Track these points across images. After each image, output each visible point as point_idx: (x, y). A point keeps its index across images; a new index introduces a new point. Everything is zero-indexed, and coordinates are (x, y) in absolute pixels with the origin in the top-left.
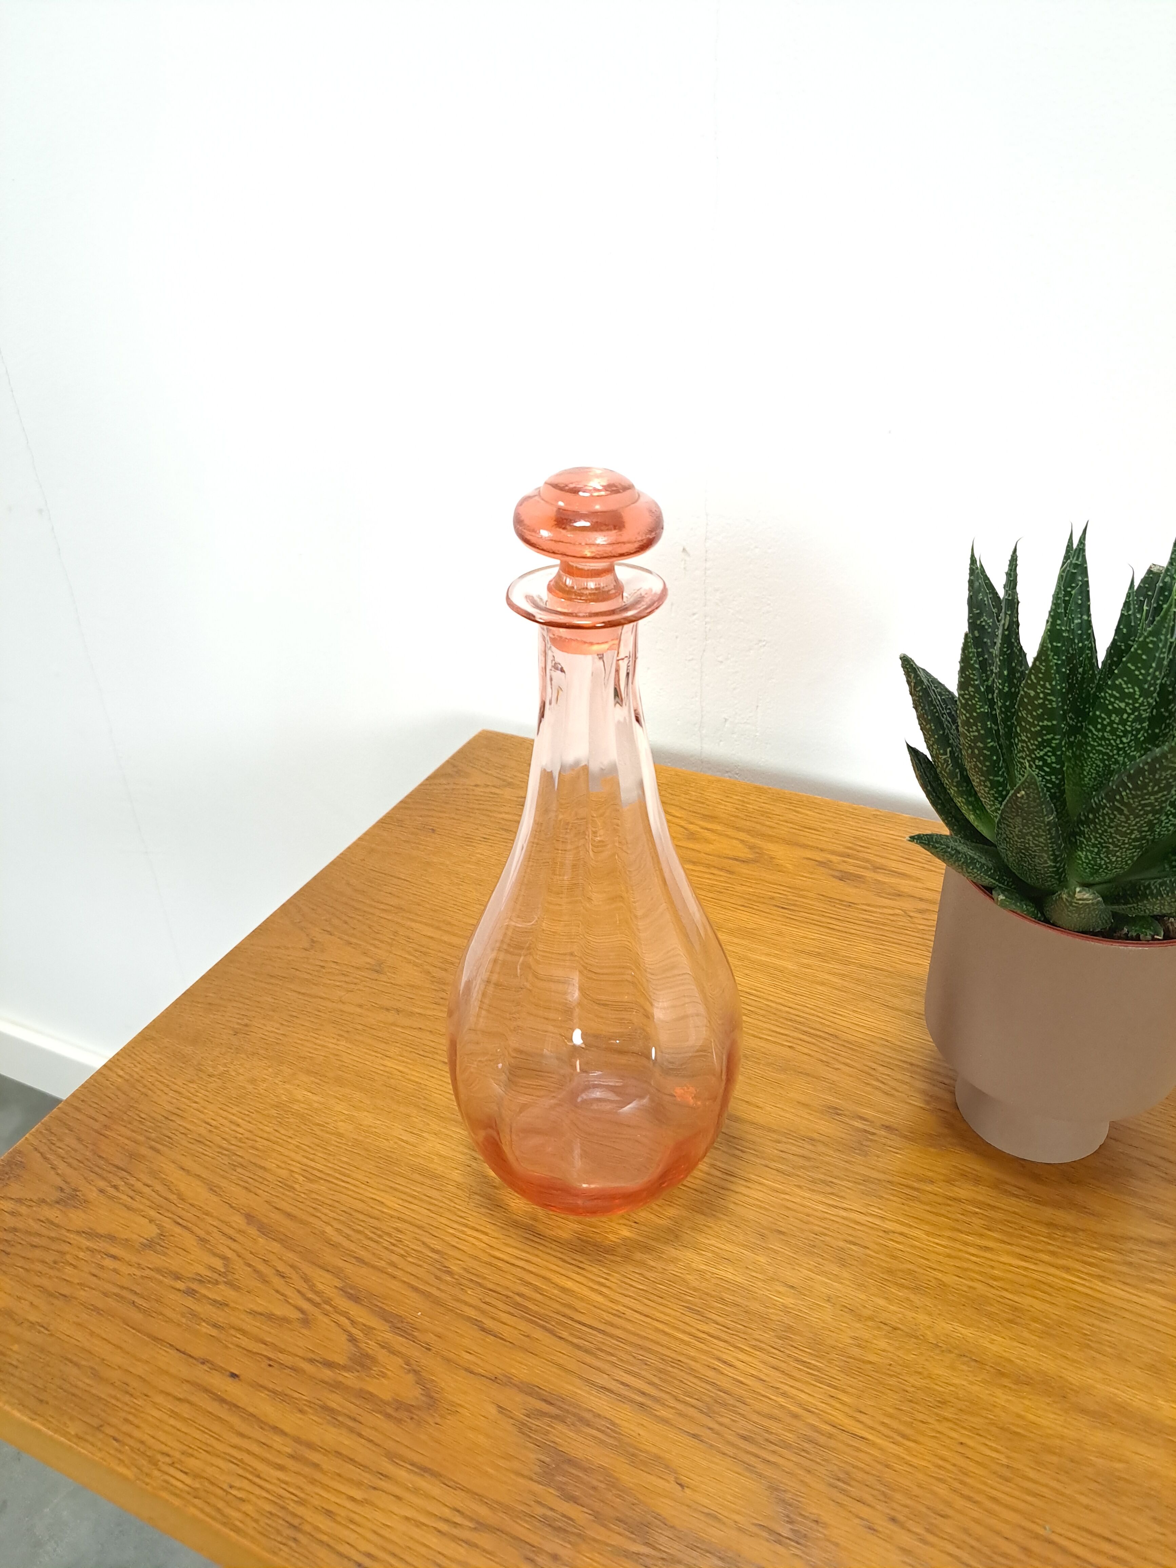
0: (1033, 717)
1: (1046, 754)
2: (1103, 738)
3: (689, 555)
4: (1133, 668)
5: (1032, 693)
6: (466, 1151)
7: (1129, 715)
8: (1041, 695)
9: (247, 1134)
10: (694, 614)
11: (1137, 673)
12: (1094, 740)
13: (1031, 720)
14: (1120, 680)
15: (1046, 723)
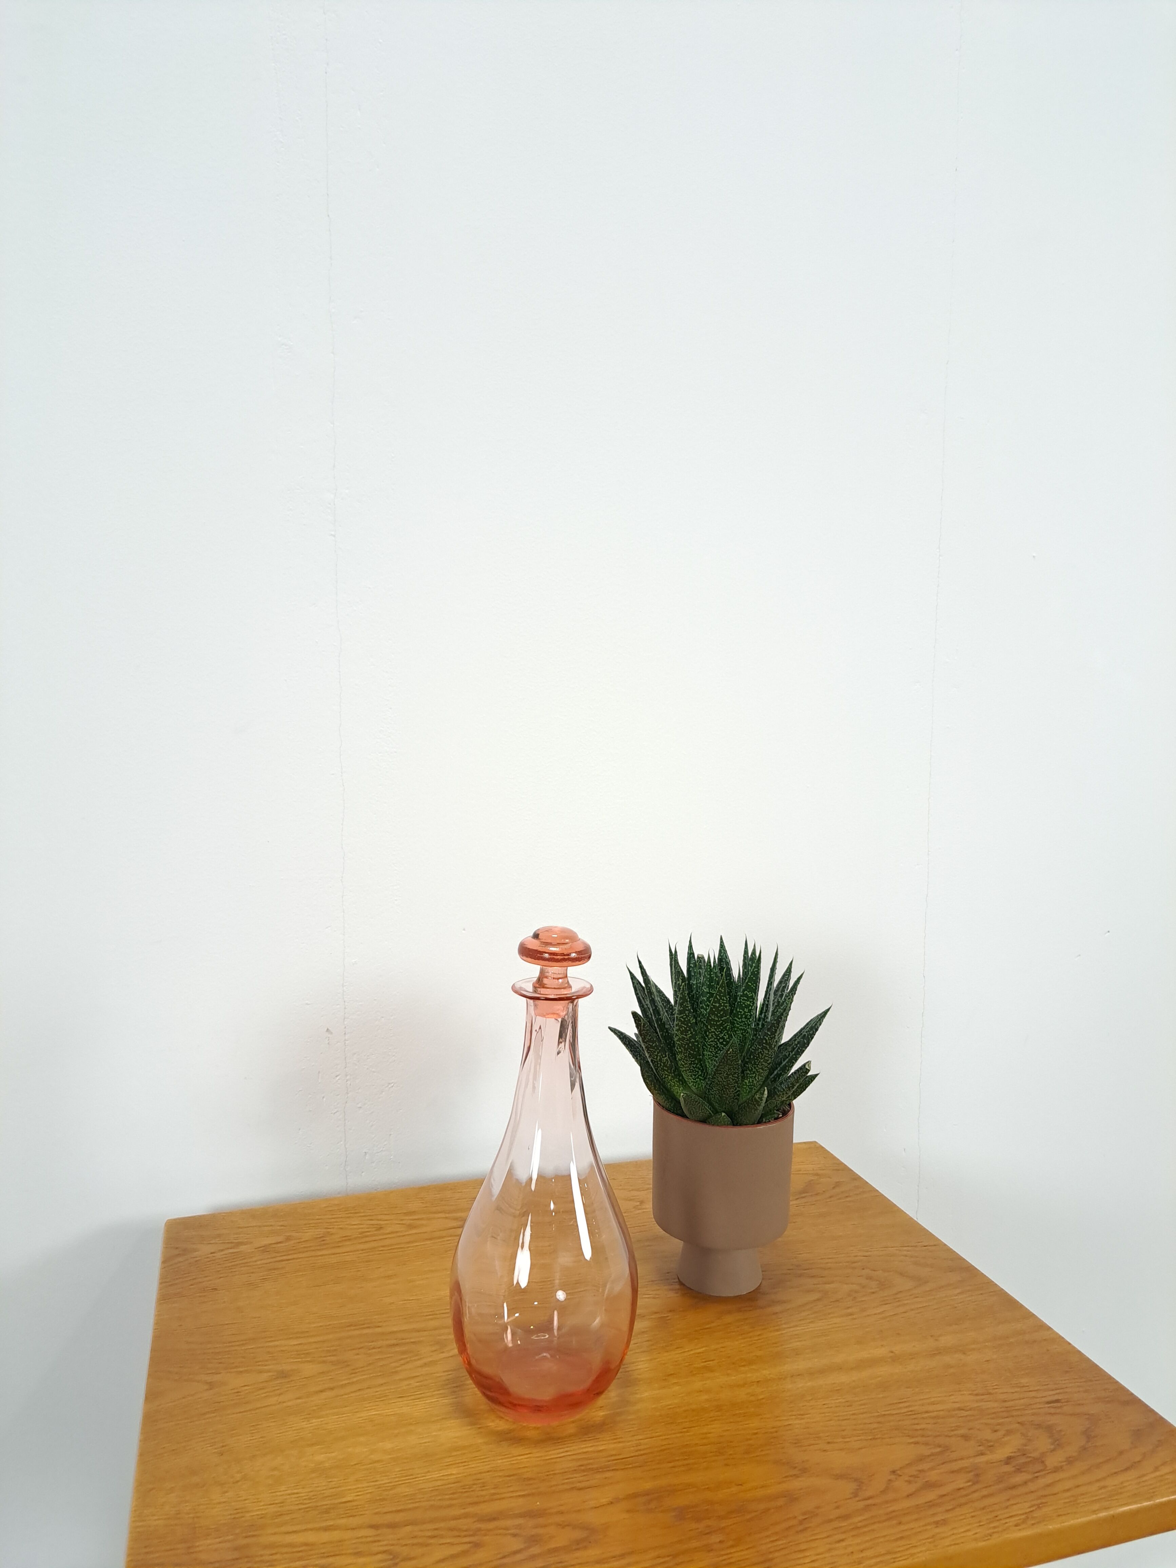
0: (718, 1017)
1: (725, 1035)
2: (742, 1022)
3: (332, 1033)
4: (750, 984)
5: (717, 1005)
6: (469, 1428)
7: (752, 1006)
8: (722, 1004)
9: (312, 1494)
10: (337, 1076)
11: (752, 986)
12: (738, 1024)
13: (717, 1019)
14: (746, 991)
15: (725, 1018)
